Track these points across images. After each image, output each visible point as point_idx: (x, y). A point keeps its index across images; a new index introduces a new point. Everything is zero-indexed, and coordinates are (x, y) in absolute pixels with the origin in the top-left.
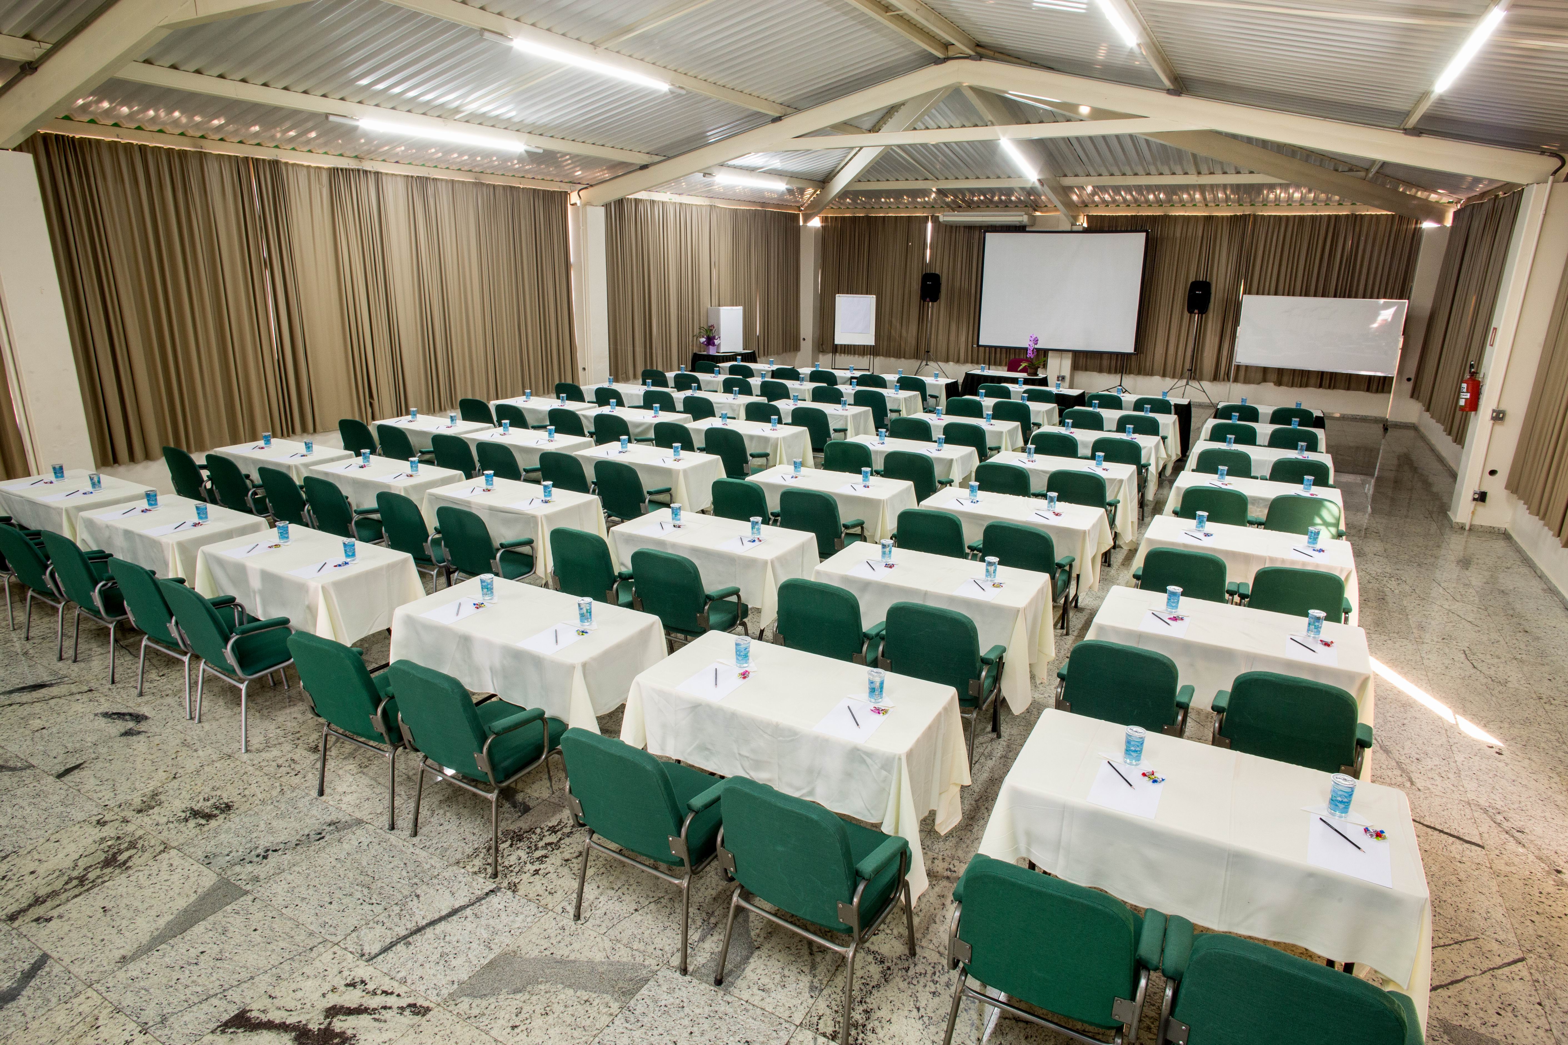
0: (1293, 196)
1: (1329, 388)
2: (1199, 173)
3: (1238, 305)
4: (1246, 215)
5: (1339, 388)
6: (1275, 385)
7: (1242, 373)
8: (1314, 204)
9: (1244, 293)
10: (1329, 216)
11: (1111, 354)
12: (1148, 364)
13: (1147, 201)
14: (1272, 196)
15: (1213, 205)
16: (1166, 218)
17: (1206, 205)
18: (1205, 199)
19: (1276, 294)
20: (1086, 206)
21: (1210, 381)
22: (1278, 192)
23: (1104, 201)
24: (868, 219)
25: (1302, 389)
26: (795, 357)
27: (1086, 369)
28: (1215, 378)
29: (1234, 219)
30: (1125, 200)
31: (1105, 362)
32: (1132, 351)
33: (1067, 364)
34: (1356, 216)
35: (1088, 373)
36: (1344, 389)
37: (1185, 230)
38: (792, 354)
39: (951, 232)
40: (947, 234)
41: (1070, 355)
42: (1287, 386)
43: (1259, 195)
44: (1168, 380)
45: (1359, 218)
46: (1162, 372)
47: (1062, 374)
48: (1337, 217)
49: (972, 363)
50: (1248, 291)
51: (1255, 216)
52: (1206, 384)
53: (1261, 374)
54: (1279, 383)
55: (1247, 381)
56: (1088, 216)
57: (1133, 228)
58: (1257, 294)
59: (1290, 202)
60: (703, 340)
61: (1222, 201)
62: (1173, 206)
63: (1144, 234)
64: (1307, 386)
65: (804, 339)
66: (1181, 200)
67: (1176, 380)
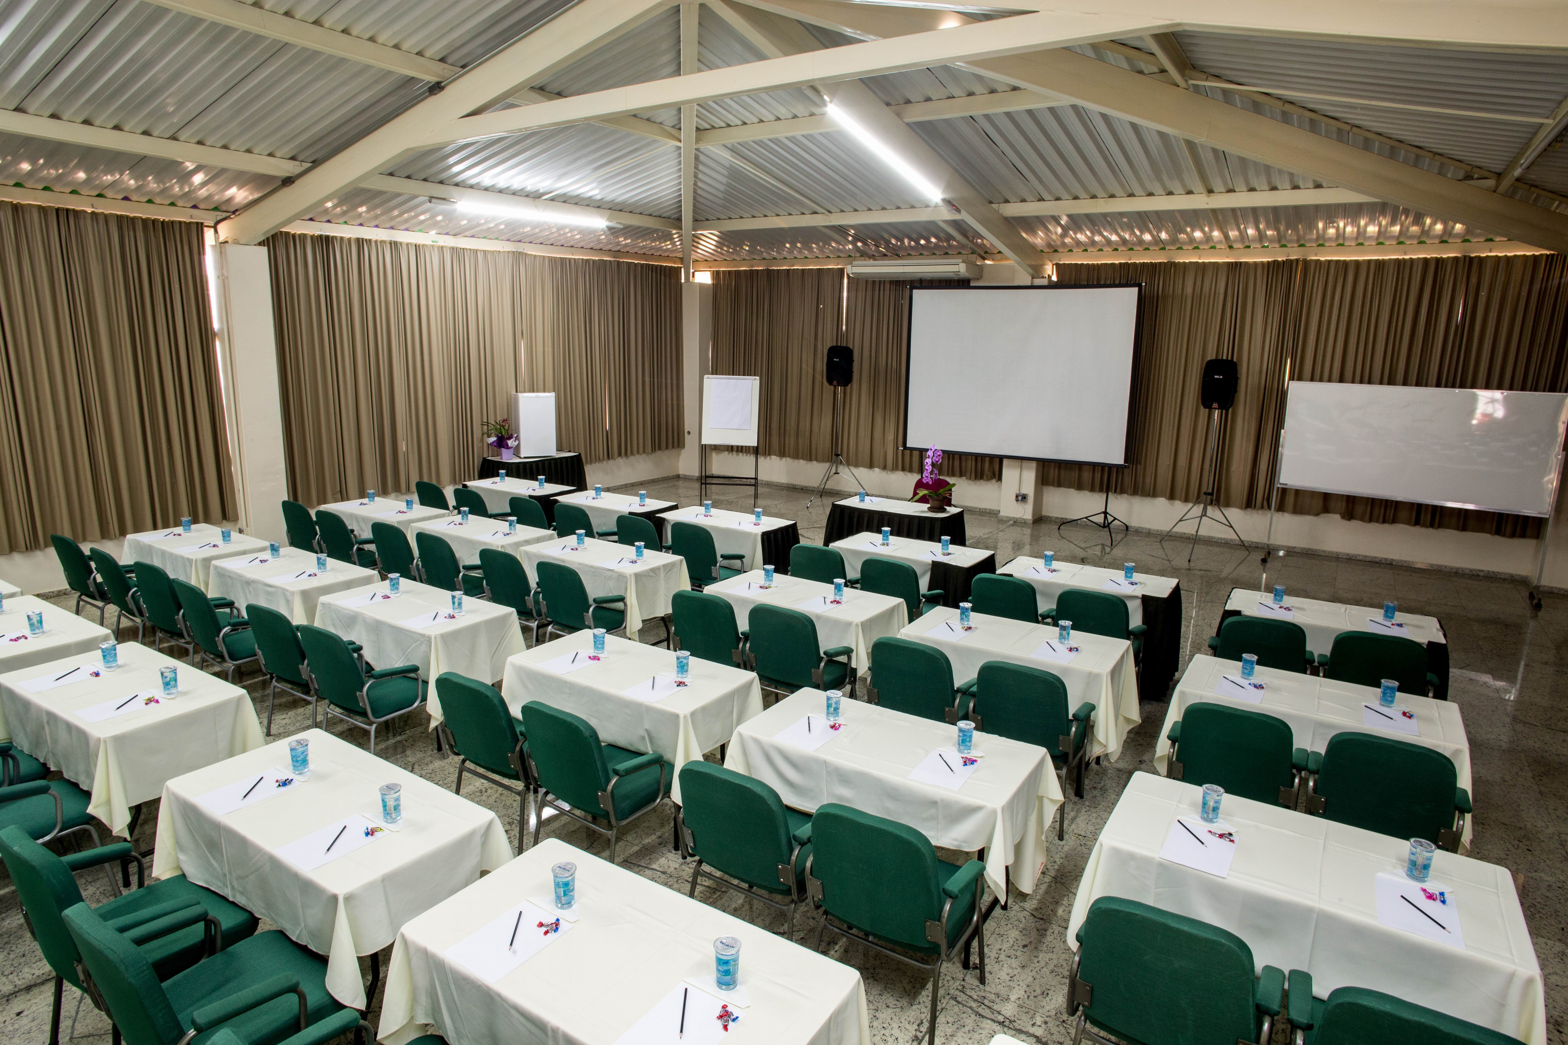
0: (1365, 231)
1: (1432, 525)
2: (1210, 191)
3: (1282, 397)
4: (1291, 261)
5: (1448, 527)
6: (1343, 517)
7: (1290, 500)
8: (1400, 243)
9: (1292, 378)
10: (1426, 260)
11: (1094, 466)
12: (1148, 480)
13: (1141, 242)
14: (1332, 231)
15: (1241, 246)
16: (1171, 267)
17: (1231, 247)
18: (1227, 237)
19: (1341, 380)
20: (1056, 251)
21: (1241, 508)
22: (1341, 224)
23: (1078, 243)
24: (769, 272)
25: (1386, 526)
26: (679, 455)
27: (1059, 485)
28: (1249, 504)
29: (1273, 267)
30: (1109, 242)
31: (1087, 475)
32: (1121, 461)
33: (1029, 477)
34: (1471, 259)
35: (1062, 489)
36: (1457, 529)
37: (1199, 283)
38: (673, 452)
39: (873, 290)
40: (869, 293)
41: (1034, 464)
42: (1362, 519)
43: (1311, 231)
44: (1178, 503)
45: (1475, 262)
46: (1168, 493)
47: (1024, 491)
48: (1438, 261)
49: (903, 470)
50: (1297, 376)
51: (1306, 263)
52: (1235, 514)
53: (1321, 502)
54: (1349, 515)
55: (1298, 510)
56: (1057, 265)
57: (1123, 281)
58: (1312, 379)
59: (1360, 240)
60: (493, 439)
61: (1254, 240)
62: (1180, 248)
63: (1136, 290)
64: (1394, 521)
65: (689, 433)
66: (1192, 240)
67: (1191, 505)
